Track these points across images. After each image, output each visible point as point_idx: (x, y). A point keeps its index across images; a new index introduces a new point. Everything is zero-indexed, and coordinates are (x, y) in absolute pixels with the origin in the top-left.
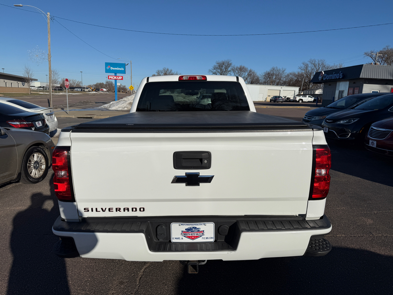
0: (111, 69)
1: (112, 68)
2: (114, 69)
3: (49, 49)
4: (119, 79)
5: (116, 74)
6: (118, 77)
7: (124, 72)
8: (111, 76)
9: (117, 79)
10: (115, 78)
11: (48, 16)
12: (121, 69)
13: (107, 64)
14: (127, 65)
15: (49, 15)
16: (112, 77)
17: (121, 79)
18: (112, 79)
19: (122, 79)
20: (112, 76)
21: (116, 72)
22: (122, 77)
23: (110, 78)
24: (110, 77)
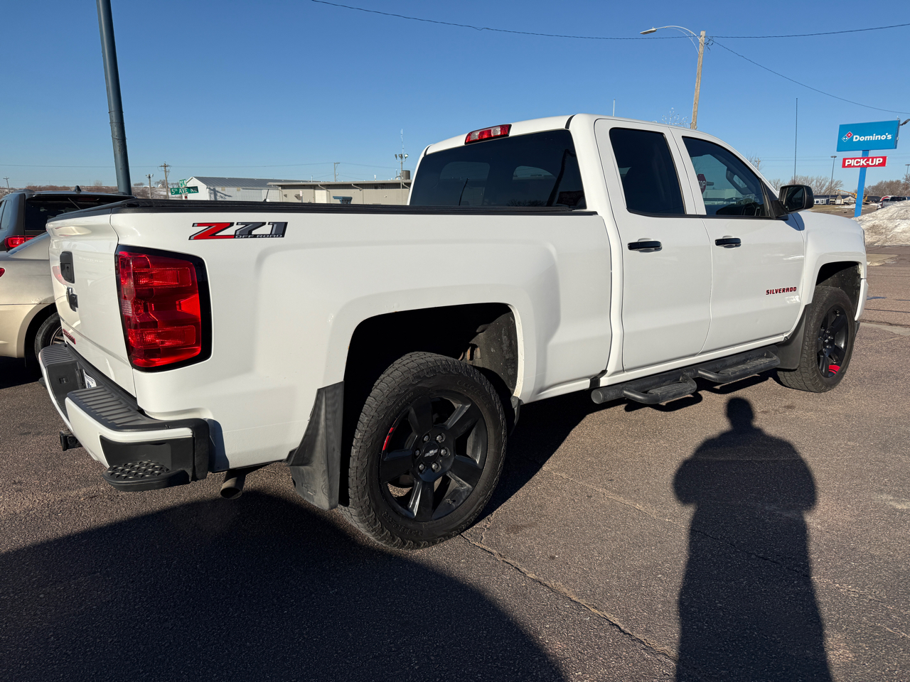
0: (854, 140)
1: (856, 138)
2: (862, 139)
3: (694, 112)
4: (875, 166)
5: (866, 151)
6: (873, 158)
7: (893, 144)
8: (851, 159)
9: (868, 165)
10: (863, 162)
11: (702, 40)
12: (883, 137)
13: (844, 129)
14: (905, 123)
15: (703, 38)
16: (853, 162)
17: (880, 165)
18: (854, 166)
19: (883, 164)
20: (855, 159)
21: (866, 148)
22: (884, 158)
23: (847, 164)
24: (847, 161)
